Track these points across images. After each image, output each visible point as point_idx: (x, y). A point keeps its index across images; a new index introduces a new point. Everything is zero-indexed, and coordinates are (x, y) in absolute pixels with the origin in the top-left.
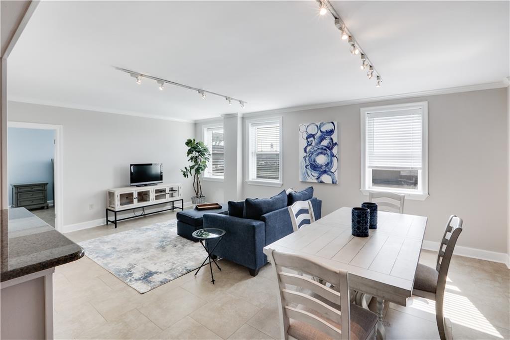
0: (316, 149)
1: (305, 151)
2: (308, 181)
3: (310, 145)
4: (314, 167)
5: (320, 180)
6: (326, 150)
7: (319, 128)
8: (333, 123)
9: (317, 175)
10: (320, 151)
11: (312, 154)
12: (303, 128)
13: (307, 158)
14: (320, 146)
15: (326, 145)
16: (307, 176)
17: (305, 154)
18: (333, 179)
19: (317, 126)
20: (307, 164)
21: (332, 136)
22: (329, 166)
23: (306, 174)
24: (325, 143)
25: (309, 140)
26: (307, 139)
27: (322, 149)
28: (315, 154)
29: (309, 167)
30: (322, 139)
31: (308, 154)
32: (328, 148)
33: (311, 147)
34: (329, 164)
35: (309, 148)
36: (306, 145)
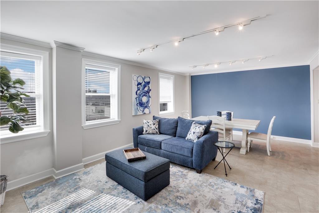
0: (142, 92)
1: (137, 94)
2: (138, 114)
3: (139, 90)
4: (141, 104)
5: (144, 112)
6: (146, 93)
7: (144, 79)
8: (149, 77)
9: (143, 109)
10: (144, 94)
11: (140, 96)
12: (135, 78)
13: (137, 99)
14: (144, 91)
15: (146, 90)
16: (137, 111)
17: (136, 96)
18: (149, 111)
19: (143, 78)
20: (138, 103)
21: (149, 85)
22: (148, 103)
23: (137, 110)
24: (146, 89)
25: (139, 86)
26: (137, 85)
27: (145, 93)
28: (142, 96)
29: (138, 105)
30: (145, 86)
31: (138, 96)
32: (148, 92)
33: (139, 91)
34: (148, 102)
35: (138, 92)
36: (137, 90)
